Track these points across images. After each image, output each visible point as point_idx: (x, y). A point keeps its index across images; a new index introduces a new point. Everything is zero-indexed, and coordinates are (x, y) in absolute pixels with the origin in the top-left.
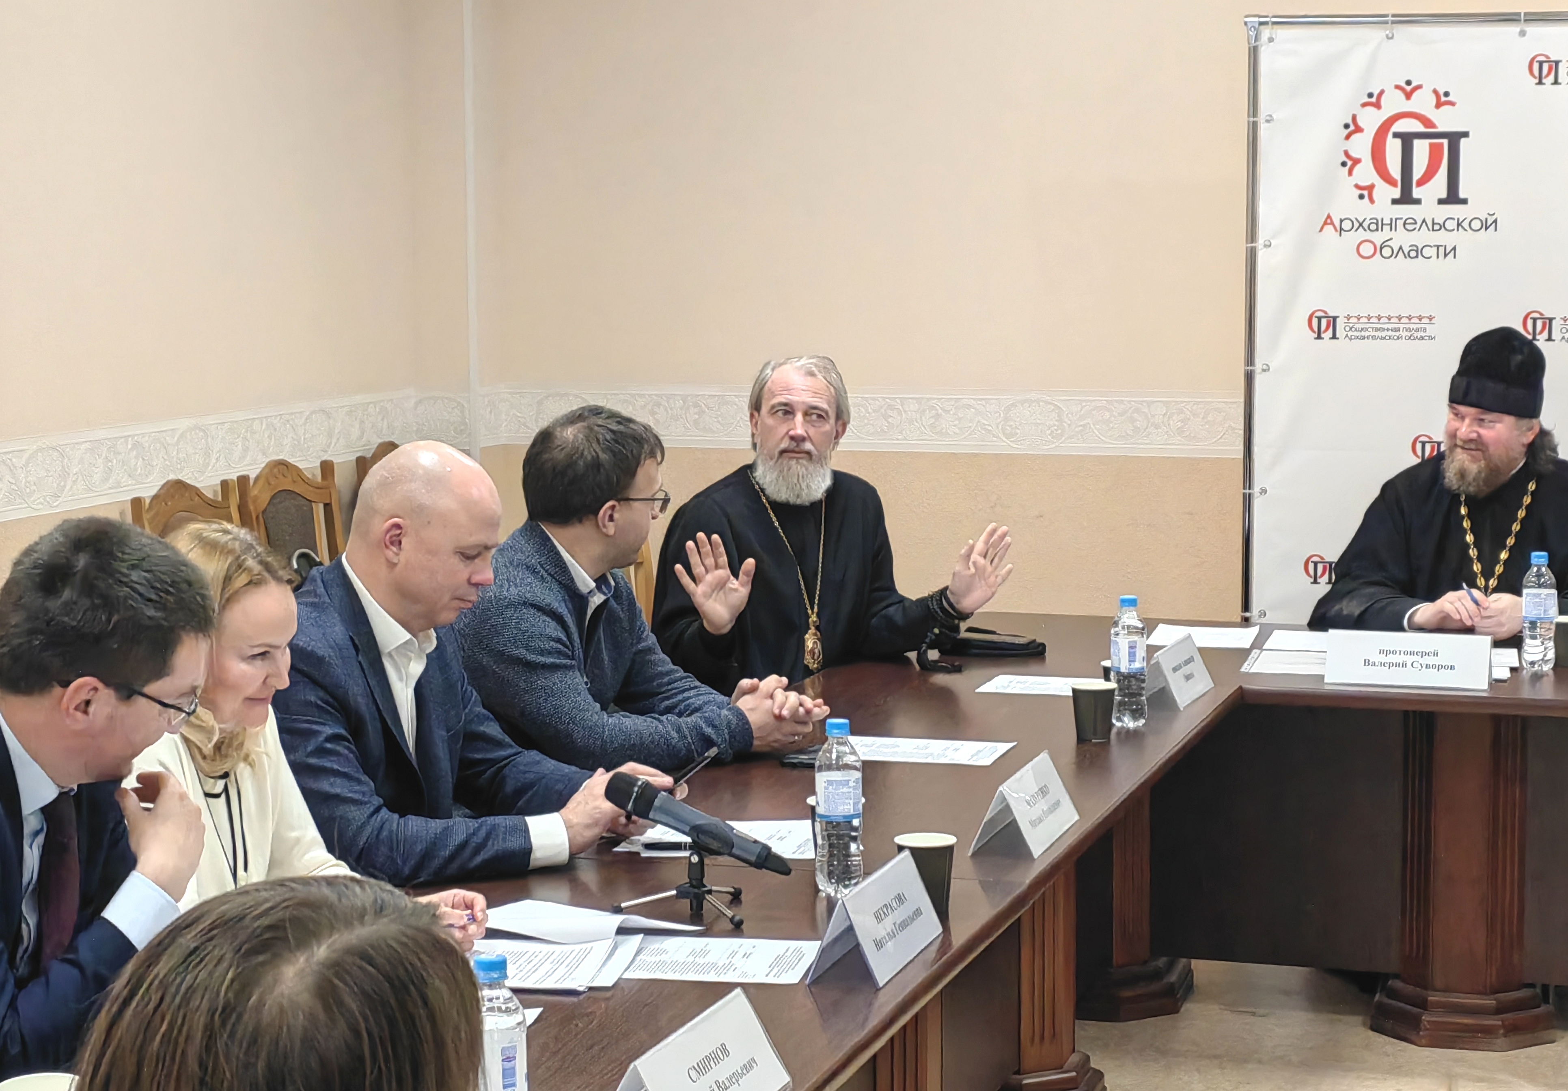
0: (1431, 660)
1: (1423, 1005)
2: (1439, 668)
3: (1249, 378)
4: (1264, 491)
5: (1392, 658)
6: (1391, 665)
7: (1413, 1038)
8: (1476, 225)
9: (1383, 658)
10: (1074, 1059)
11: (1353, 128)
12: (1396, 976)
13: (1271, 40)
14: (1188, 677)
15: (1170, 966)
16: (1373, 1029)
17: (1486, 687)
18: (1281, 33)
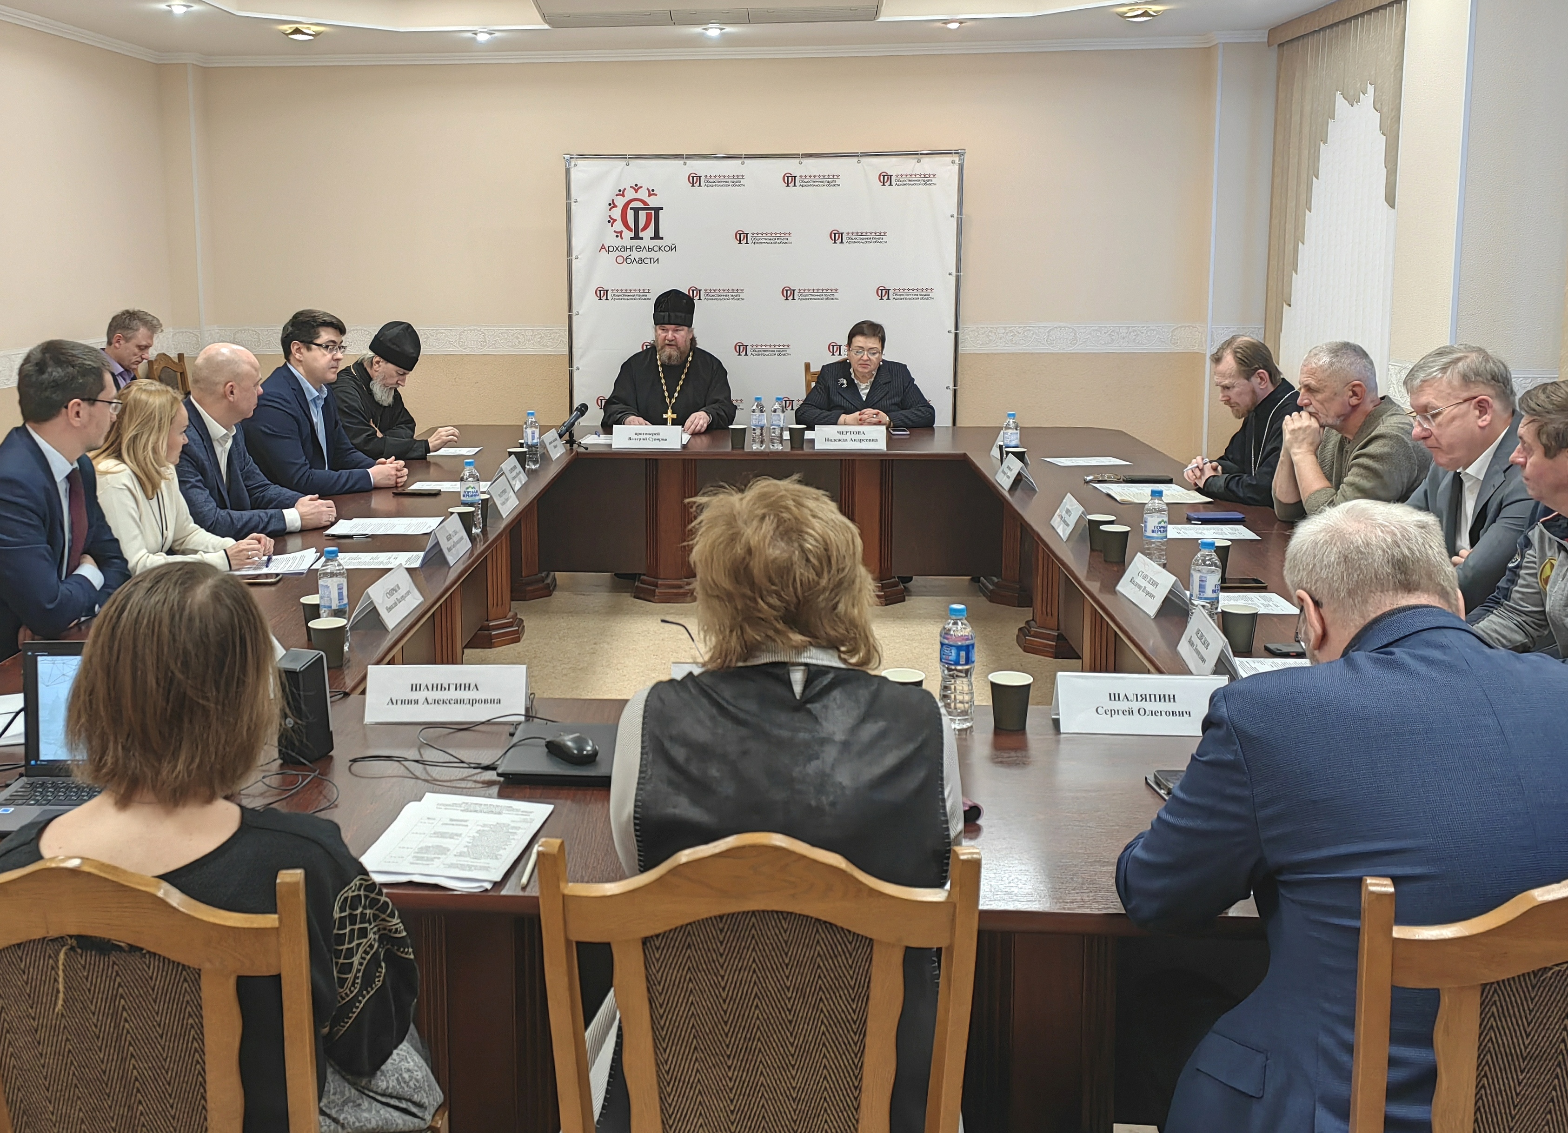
0: (657, 437)
1: (656, 586)
2: (660, 440)
3: (570, 318)
4: (578, 369)
5: (640, 437)
6: (640, 440)
7: (651, 599)
8: (667, 248)
9: (636, 437)
10: (511, 614)
11: (612, 205)
12: (644, 575)
13: (575, 165)
14: (555, 447)
15: (547, 576)
16: (635, 597)
17: (679, 447)
18: (580, 162)
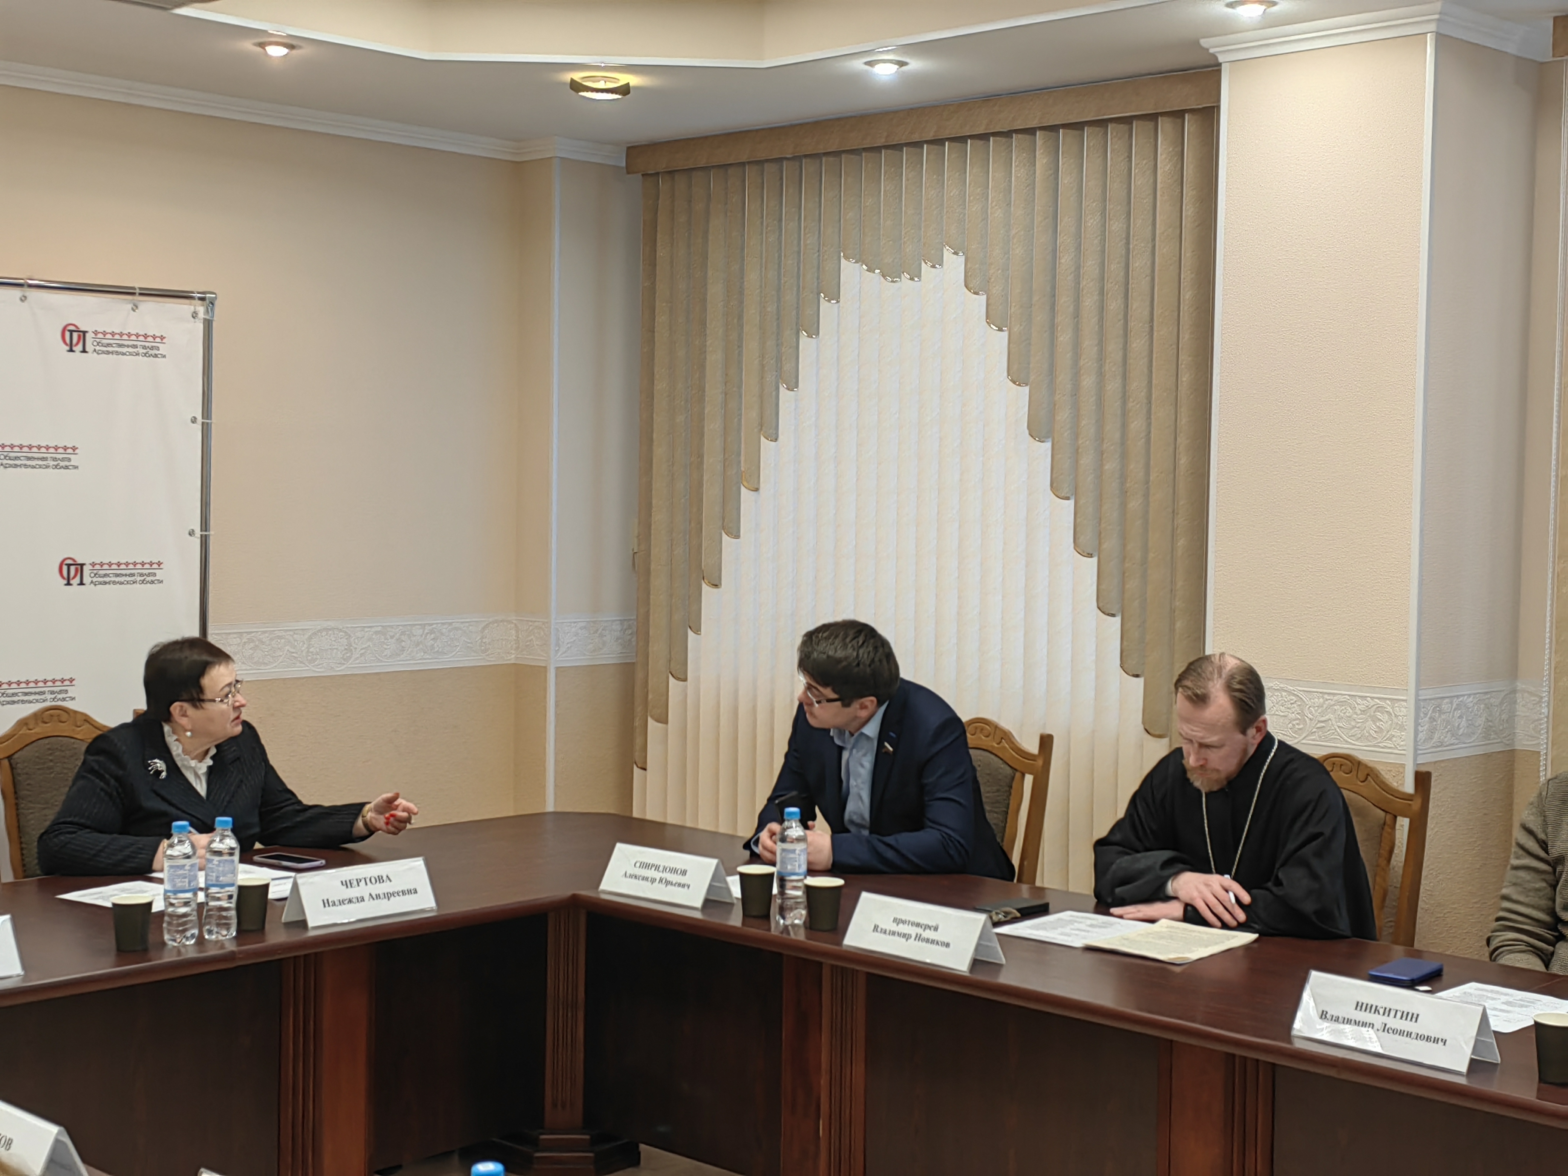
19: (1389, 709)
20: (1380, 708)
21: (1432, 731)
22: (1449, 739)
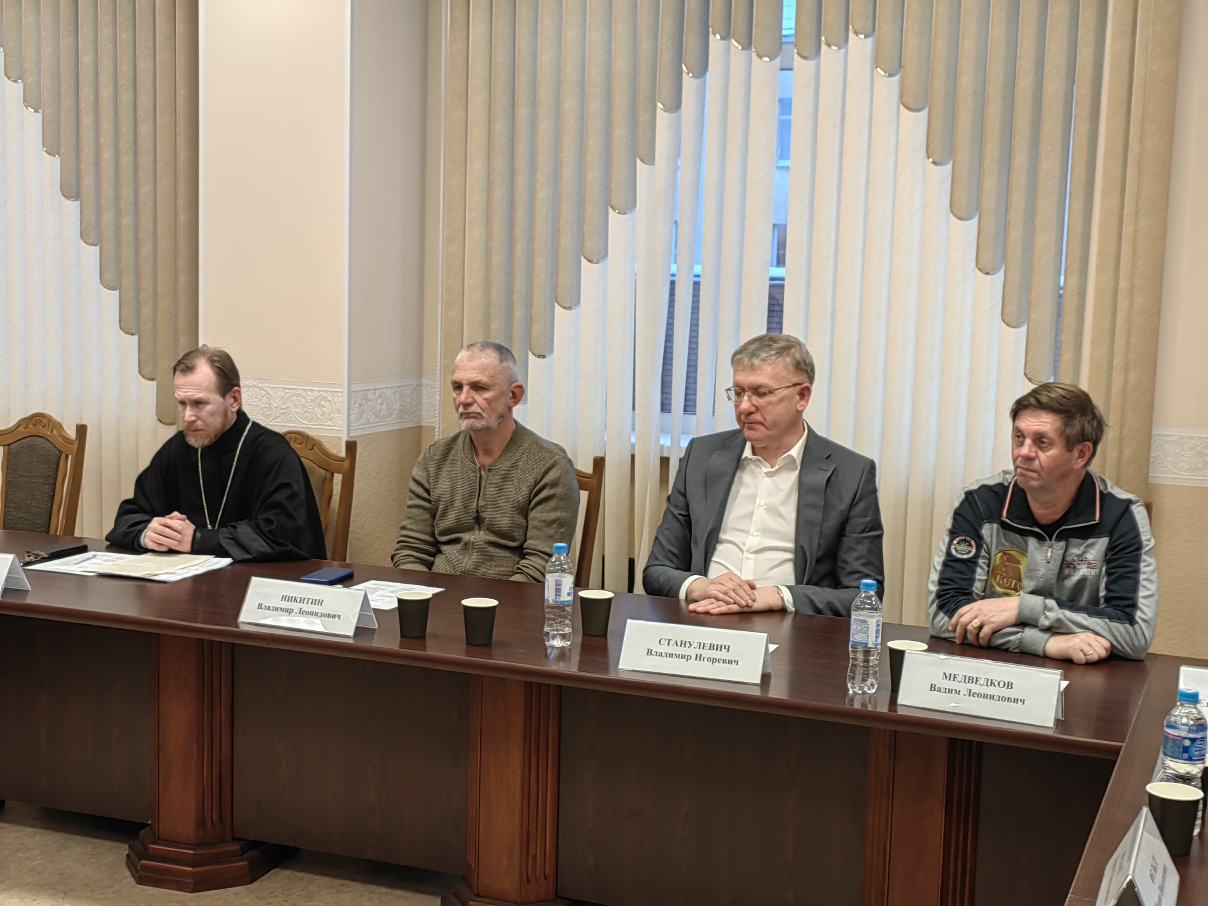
19: (330, 398)
20: (324, 399)
21: (362, 413)
22: (373, 419)
